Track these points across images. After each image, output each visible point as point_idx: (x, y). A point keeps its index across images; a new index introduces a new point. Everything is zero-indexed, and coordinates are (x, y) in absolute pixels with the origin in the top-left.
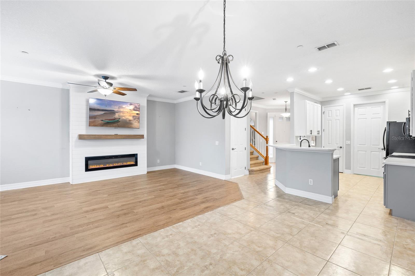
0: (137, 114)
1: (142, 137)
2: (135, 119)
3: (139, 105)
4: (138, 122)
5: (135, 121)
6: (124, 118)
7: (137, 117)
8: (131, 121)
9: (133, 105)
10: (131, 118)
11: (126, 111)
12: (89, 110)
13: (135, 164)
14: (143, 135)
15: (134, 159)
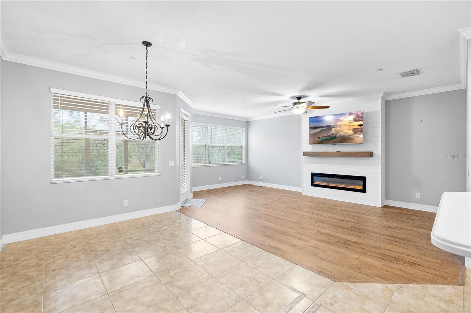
0: (360, 125)
1: (370, 154)
2: (356, 133)
3: (362, 112)
6: (341, 133)
9: (354, 115)
10: (351, 132)
11: (344, 123)
12: (310, 129)
13: (362, 189)
14: (372, 152)
15: (361, 182)
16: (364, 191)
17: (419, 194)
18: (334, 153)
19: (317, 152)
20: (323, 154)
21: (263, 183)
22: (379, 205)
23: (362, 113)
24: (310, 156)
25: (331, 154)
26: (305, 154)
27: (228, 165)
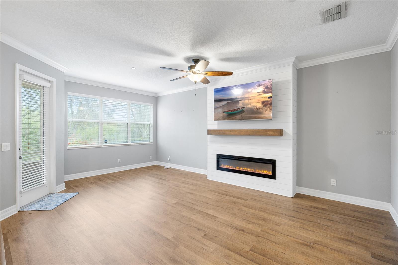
0: (269, 98)
1: (280, 133)
2: (265, 106)
4: (271, 109)
5: (265, 108)
6: (249, 106)
7: (269, 102)
8: (260, 109)
10: (260, 105)
12: (214, 102)
13: (271, 175)
14: (283, 130)
15: (270, 166)
16: (273, 177)
17: (335, 180)
18: (240, 131)
19: (222, 130)
20: (228, 132)
21: (171, 164)
22: (290, 194)
23: (272, 85)
24: (214, 135)
25: (237, 132)
26: (210, 132)
27: (130, 145)
